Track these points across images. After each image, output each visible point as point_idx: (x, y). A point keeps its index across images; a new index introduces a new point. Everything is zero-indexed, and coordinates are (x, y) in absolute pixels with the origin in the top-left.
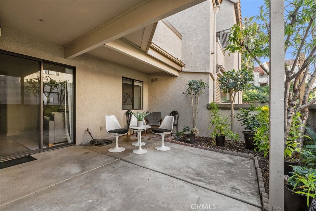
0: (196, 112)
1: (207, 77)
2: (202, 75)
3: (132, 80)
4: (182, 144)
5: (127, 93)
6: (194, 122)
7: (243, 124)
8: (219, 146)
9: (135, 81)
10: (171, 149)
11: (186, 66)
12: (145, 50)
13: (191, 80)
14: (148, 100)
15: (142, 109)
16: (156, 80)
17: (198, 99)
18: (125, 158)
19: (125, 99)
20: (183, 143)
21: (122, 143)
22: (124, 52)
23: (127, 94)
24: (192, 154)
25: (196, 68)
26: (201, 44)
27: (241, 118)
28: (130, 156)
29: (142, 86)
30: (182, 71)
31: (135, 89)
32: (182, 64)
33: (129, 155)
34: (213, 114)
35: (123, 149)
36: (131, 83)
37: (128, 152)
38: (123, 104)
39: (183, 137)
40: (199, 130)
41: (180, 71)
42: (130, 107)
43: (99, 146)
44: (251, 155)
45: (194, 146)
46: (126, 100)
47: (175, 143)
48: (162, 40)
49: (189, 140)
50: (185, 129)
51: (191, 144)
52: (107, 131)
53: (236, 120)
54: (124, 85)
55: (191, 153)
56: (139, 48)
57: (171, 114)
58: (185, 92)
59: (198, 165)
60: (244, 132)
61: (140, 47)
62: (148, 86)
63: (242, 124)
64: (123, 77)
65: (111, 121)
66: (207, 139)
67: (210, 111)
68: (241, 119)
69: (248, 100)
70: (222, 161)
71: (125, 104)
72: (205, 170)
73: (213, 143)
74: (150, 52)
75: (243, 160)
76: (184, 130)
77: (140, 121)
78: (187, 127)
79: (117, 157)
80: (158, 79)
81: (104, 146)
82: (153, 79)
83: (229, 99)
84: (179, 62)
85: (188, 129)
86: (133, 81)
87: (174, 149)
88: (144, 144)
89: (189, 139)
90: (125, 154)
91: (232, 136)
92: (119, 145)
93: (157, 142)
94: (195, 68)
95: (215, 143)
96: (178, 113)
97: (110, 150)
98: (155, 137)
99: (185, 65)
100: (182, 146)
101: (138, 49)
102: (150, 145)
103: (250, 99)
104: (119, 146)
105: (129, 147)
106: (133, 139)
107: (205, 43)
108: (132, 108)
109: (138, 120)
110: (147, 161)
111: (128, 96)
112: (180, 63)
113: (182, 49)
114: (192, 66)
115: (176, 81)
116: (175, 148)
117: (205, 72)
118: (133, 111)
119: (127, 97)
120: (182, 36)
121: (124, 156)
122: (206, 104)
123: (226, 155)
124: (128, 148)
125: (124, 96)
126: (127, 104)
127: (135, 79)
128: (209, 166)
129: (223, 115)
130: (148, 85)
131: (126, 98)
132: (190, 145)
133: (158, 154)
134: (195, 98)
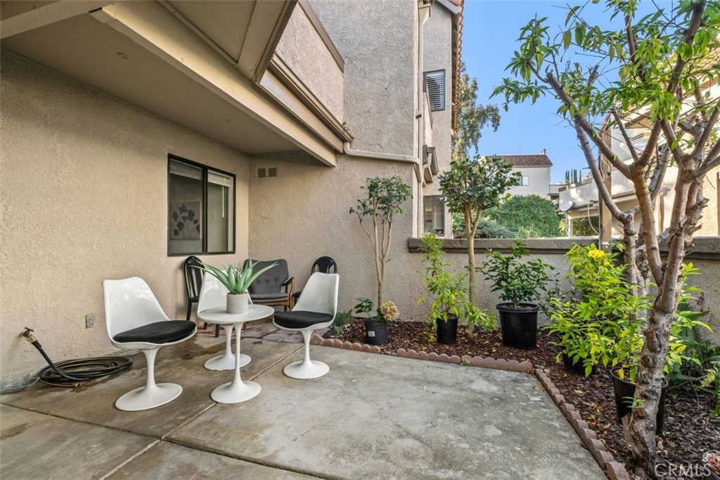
0: (385, 260)
1: (407, 173)
2: (395, 166)
3: (201, 168)
4: (357, 349)
5: (184, 206)
6: (380, 284)
7: (496, 286)
8: (446, 344)
9: (209, 171)
10: (330, 369)
11: (355, 142)
12: (251, 74)
13: (373, 177)
14: (249, 229)
15: (233, 252)
16: (273, 173)
17: (390, 227)
18: (183, 433)
19: (176, 224)
20: (359, 344)
21: (168, 365)
22: (180, 60)
23: (183, 209)
24: (393, 378)
25: (381, 147)
26: (393, 89)
27: (492, 273)
28: (202, 418)
29: (231, 186)
30: (344, 153)
31: (212, 196)
32: (345, 133)
33: (197, 413)
34: (429, 264)
35: (173, 392)
36: (197, 176)
37: (196, 398)
38: (170, 239)
39: (351, 326)
40: (399, 310)
41: (341, 153)
42: (194, 246)
43: (78, 389)
44: (526, 363)
45: (389, 352)
46: (181, 226)
47: (337, 346)
48: (299, 58)
49: (374, 335)
50: (360, 305)
51: (379, 346)
52: (111, 336)
53: (478, 277)
54: (174, 181)
55: (390, 375)
56: (233, 63)
57: (317, 267)
58: (355, 208)
59: (425, 419)
60: (499, 306)
61: (236, 58)
62: (250, 189)
63: (494, 288)
64: (170, 157)
65: (126, 297)
66: (411, 327)
67: (421, 257)
68: (492, 276)
69: (458, 231)
70: (474, 391)
71: (178, 237)
72: (451, 436)
73: (429, 338)
74: (267, 82)
75: (516, 381)
76: (360, 308)
77: (238, 296)
78: (366, 301)
79: (152, 428)
80: (279, 172)
81: (98, 387)
82: (264, 170)
83: (440, 228)
84: (339, 127)
85: (368, 304)
86: (205, 170)
87: (339, 367)
88: (245, 360)
89: (372, 334)
90: (182, 414)
91: (480, 318)
92: (159, 374)
93: (283, 348)
94: (378, 147)
95: (432, 338)
96: (334, 263)
97: (124, 404)
98: (274, 332)
99: (353, 138)
100: (357, 355)
101: (230, 65)
102: (266, 360)
103: (461, 229)
104: (158, 381)
105: (194, 379)
106: (206, 346)
107: (403, 89)
108: (201, 251)
109: (231, 293)
110: (267, 432)
111: (186, 214)
112: (342, 130)
113: (344, 96)
114: (371, 142)
115: (328, 178)
116: (340, 364)
117: (402, 159)
118: (204, 259)
119: (184, 218)
120: (344, 62)
121: (178, 423)
122: (406, 238)
123: (471, 370)
124: (192, 383)
125: (172, 216)
126: (185, 239)
127: (211, 166)
128: (454, 416)
129: (452, 266)
130: (249, 185)
131: (182, 221)
132: (377, 350)
133: (297, 393)
134: (383, 223)
